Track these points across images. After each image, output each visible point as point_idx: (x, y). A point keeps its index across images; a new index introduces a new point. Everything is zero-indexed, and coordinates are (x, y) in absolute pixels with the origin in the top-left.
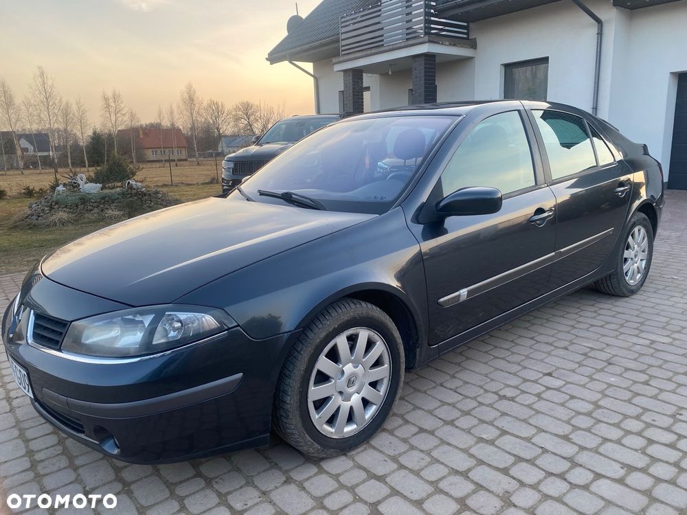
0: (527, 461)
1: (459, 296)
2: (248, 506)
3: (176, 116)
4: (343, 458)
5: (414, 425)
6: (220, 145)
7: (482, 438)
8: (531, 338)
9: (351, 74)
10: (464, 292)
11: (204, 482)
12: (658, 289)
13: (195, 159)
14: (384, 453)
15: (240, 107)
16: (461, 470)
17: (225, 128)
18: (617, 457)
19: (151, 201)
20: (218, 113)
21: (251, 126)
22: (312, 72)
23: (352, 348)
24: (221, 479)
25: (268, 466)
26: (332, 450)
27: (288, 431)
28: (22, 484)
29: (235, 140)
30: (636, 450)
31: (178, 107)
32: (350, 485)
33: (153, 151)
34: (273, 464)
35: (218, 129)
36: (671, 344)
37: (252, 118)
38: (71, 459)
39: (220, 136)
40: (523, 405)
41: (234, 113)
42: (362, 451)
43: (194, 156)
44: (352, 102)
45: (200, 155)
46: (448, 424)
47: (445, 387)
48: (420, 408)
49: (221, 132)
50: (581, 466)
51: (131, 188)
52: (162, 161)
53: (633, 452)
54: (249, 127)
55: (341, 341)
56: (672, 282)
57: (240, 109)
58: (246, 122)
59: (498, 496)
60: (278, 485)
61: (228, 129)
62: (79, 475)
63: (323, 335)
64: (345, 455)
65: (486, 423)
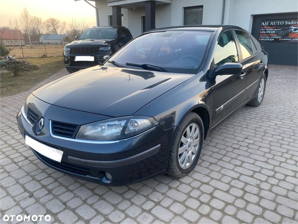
0: (258, 172)
1: (221, 108)
2: (160, 199)
3: (19, 24)
4: (187, 177)
5: (207, 162)
6: (41, 39)
7: (236, 165)
8: (231, 124)
9: (116, 8)
10: (222, 106)
11: (135, 192)
12: (267, 103)
13: (30, 45)
14: (202, 174)
15: (50, 20)
16: (236, 178)
17: (42, 31)
18: (288, 168)
19: (22, 66)
20: (38, 23)
21: (55, 30)
22: (95, 6)
23: (191, 131)
24: (141, 190)
25: (158, 183)
26: (184, 174)
27: (171, 167)
28: (50, 200)
29: (47, 37)
30: (293, 165)
31: (20, 19)
32: (196, 188)
33: (6, 41)
34: (159, 182)
35: (39, 31)
36: (282, 124)
37: (56, 26)
38: (66, 187)
39: (40, 35)
40: (243, 151)
41: (47, 23)
42: (193, 173)
43: (29, 44)
44: (116, 21)
45: (33, 44)
46: (220, 160)
47: (210, 146)
48: (205, 155)
49: (40, 33)
50: (278, 172)
51: (11, 59)
52: (13, 46)
53: (293, 166)
54: (54, 31)
55: (188, 129)
56: (270, 100)
57: (49, 22)
58: (53, 28)
59: (255, 186)
60: (167, 190)
61: (44, 31)
62: (75, 194)
63: (184, 127)
64: (187, 175)
65: (234, 159)
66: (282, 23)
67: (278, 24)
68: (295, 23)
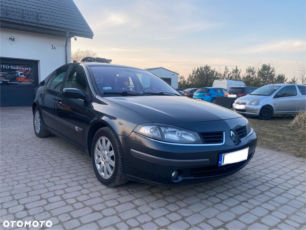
66: (7, 67)
67: (4, 68)
68: (20, 68)
